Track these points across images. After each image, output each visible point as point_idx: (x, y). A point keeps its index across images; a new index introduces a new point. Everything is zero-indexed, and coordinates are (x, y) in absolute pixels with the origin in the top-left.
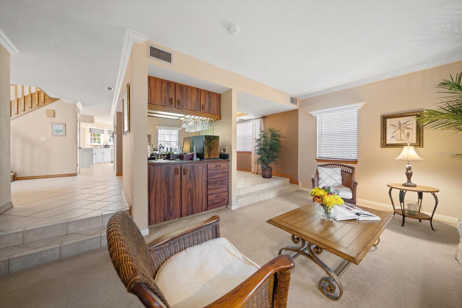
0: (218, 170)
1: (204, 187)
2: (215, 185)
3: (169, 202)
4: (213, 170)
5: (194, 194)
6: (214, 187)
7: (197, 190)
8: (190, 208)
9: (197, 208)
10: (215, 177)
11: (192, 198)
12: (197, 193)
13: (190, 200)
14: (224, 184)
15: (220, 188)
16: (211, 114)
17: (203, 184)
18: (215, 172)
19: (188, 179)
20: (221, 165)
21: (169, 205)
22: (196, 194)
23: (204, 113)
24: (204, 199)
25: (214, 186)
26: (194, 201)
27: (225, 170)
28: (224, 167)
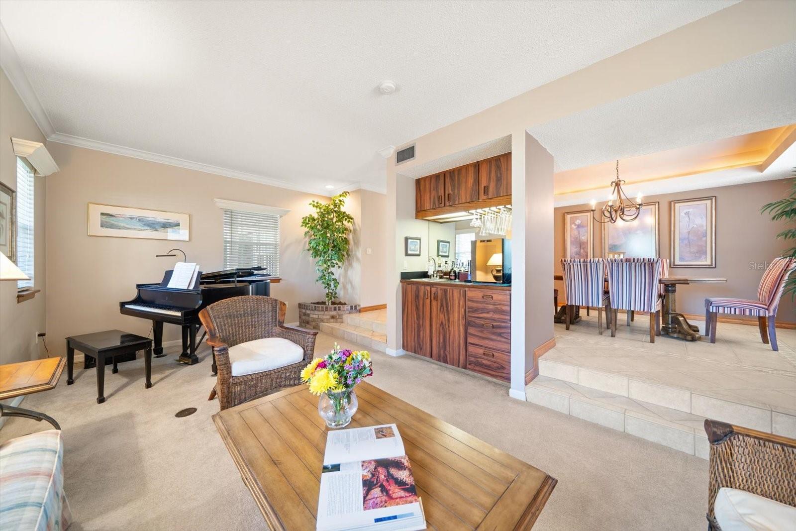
0: (488, 304)
1: (461, 327)
2: (482, 332)
3: (419, 331)
4: (477, 302)
5: (448, 333)
6: (480, 334)
7: (451, 329)
8: (442, 352)
9: (452, 356)
10: (481, 315)
11: (444, 337)
12: (452, 334)
13: (441, 340)
14: (502, 335)
15: (492, 340)
16: (501, 198)
17: (461, 322)
18: (480, 306)
19: (439, 309)
20: (495, 297)
21: (419, 336)
22: (450, 336)
23: (489, 200)
24: (461, 348)
25: (479, 331)
26: (448, 344)
27: (503, 308)
28: (500, 301)
